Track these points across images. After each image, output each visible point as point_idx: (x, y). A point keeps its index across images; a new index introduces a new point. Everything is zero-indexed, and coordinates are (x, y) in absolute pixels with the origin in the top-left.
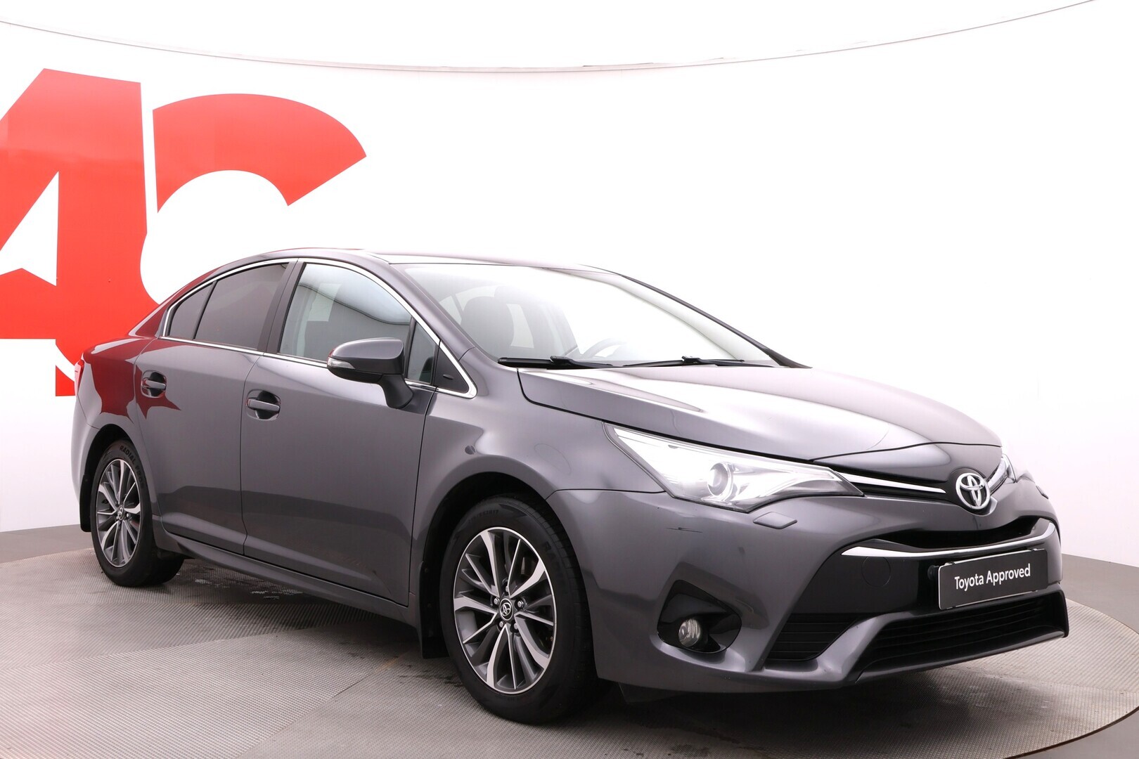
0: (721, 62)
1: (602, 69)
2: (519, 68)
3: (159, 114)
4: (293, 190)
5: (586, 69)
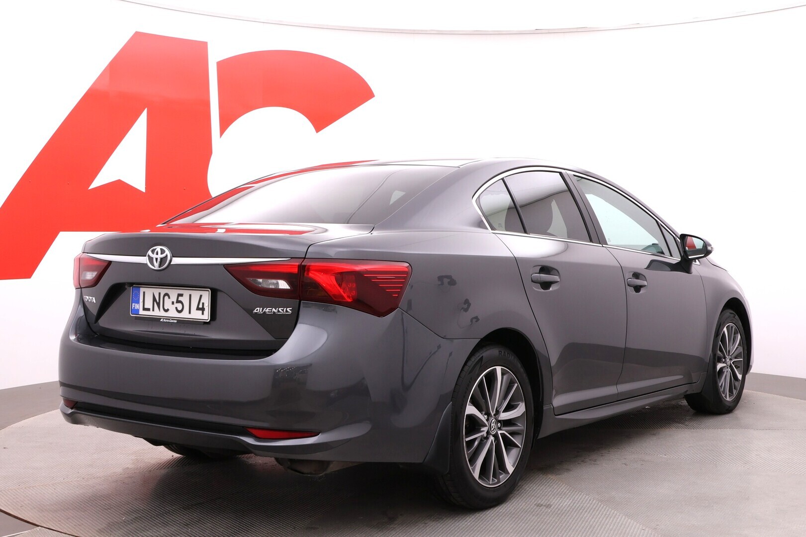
0: (637, 26)
1: (549, 32)
2: (488, 31)
3: (221, 65)
4: (320, 121)
5: (537, 32)
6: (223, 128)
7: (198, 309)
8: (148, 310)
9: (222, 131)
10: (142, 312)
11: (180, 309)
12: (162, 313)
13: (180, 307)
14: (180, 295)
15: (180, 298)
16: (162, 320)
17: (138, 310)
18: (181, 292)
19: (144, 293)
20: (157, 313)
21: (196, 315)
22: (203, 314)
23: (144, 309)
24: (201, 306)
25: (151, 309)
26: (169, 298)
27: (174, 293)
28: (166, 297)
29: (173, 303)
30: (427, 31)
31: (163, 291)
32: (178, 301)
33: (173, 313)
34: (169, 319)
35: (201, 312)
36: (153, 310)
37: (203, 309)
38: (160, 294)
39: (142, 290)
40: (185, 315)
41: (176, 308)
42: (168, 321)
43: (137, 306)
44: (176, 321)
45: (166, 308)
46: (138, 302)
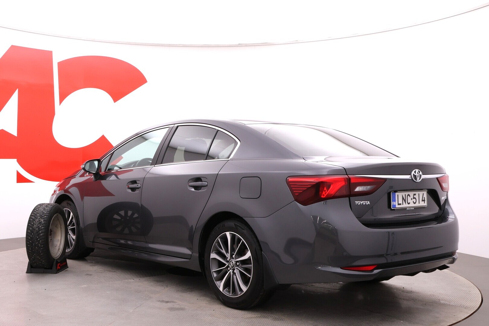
6: (61, 100)
7: (423, 201)
8: (400, 204)
9: (61, 102)
10: (397, 206)
11: (415, 202)
12: (407, 205)
13: (414, 200)
14: (415, 195)
15: (415, 196)
16: (407, 209)
17: (395, 205)
18: (415, 193)
19: (398, 195)
20: (405, 205)
21: (422, 204)
22: (424, 203)
23: (399, 204)
24: (423, 199)
25: (402, 204)
26: (410, 197)
27: (412, 194)
28: (409, 196)
29: (412, 199)
30: (177, 45)
31: (407, 193)
32: (414, 198)
33: (412, 205)
34: (410, 208)
35: (423, 202)
36: (403, 204)
37: (424, 201)
38: (405, 195)
39: (397, 194)
40: (417, 205)
41: (413, 201)
42: (410, 209)
43: (395, 203)
44: (413, 209)
45: (409, 202)
46: (395, 201)
